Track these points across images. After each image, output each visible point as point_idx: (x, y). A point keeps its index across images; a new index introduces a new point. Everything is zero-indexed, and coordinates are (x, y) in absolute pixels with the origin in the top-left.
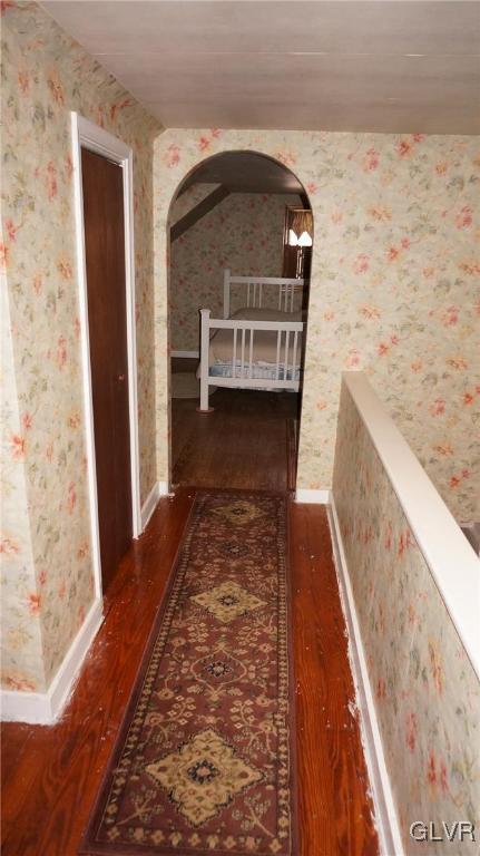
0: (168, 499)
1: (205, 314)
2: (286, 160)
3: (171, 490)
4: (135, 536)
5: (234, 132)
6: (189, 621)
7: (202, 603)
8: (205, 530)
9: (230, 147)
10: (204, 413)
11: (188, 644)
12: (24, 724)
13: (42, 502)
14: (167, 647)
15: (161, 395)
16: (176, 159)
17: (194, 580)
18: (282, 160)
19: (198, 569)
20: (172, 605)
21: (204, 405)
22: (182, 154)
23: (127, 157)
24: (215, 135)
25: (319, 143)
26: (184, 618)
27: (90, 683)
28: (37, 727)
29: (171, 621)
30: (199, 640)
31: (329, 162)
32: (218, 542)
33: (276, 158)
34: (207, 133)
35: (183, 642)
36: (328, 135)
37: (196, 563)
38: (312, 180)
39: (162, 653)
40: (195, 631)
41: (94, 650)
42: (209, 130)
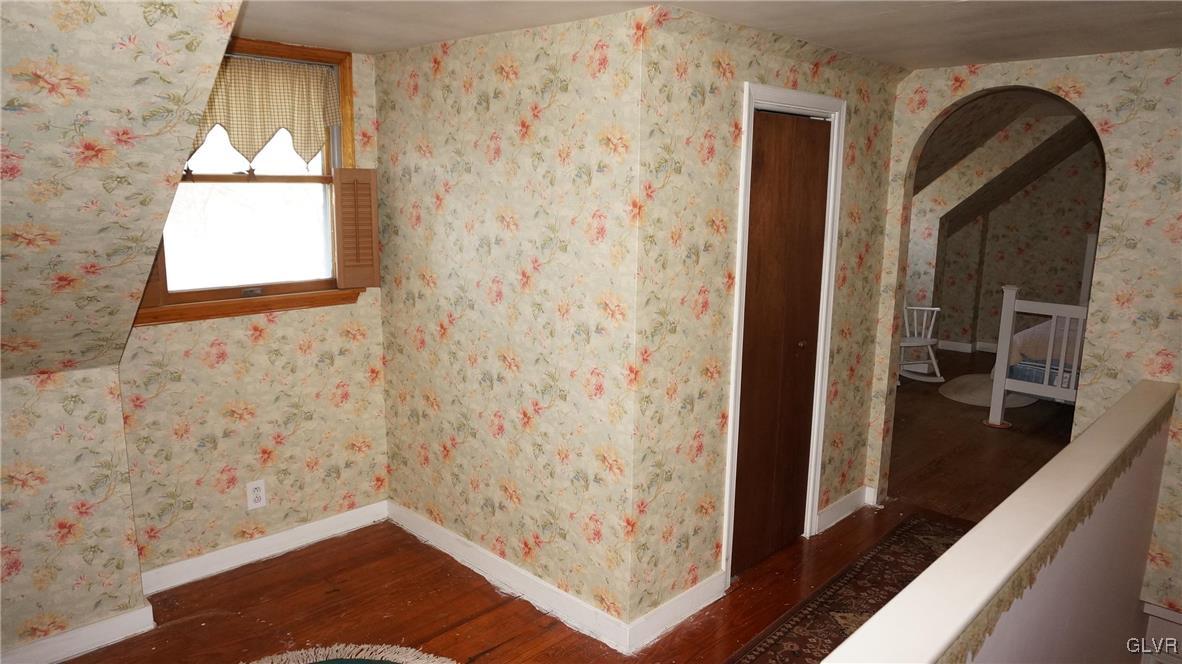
0: (873, 509)
1: (1010, 293)
2: (1067, 94)
3: (880, 502)
4: (807, 534)
5: (997, 66)
6: (816, 634)
7: (841, 621)
8: (894, 554)
9: (991, 84)
10: (993, 427)
11: (800, 652)
12: (605, 645)
13: (652, 435)
14: (776, 646)
15: (880, 379)
16: (923, 103)
17: (847, 598)
18: (1061, 94)
19: (860, 589)
20: (806, 612)
21: (995, 418)
22: (931, 97)
23: (839, 110)
24: (973, 72)
25: (1119, 67)
26: (812, 627)
27: (677, 639)
28: (614, 652)
29: (794, 626)
30: (815, 654)
31: (1135, 91)
32: (902, 571)
33: (1053, 91)
34: (962, 71)
35: (796, 648)
36: (1134, 56)
37: (860, 583)
38: (1105, 115)
39: (767, 649)
40: (816, 644)
41: (697, 617)
42: (965, 67)
